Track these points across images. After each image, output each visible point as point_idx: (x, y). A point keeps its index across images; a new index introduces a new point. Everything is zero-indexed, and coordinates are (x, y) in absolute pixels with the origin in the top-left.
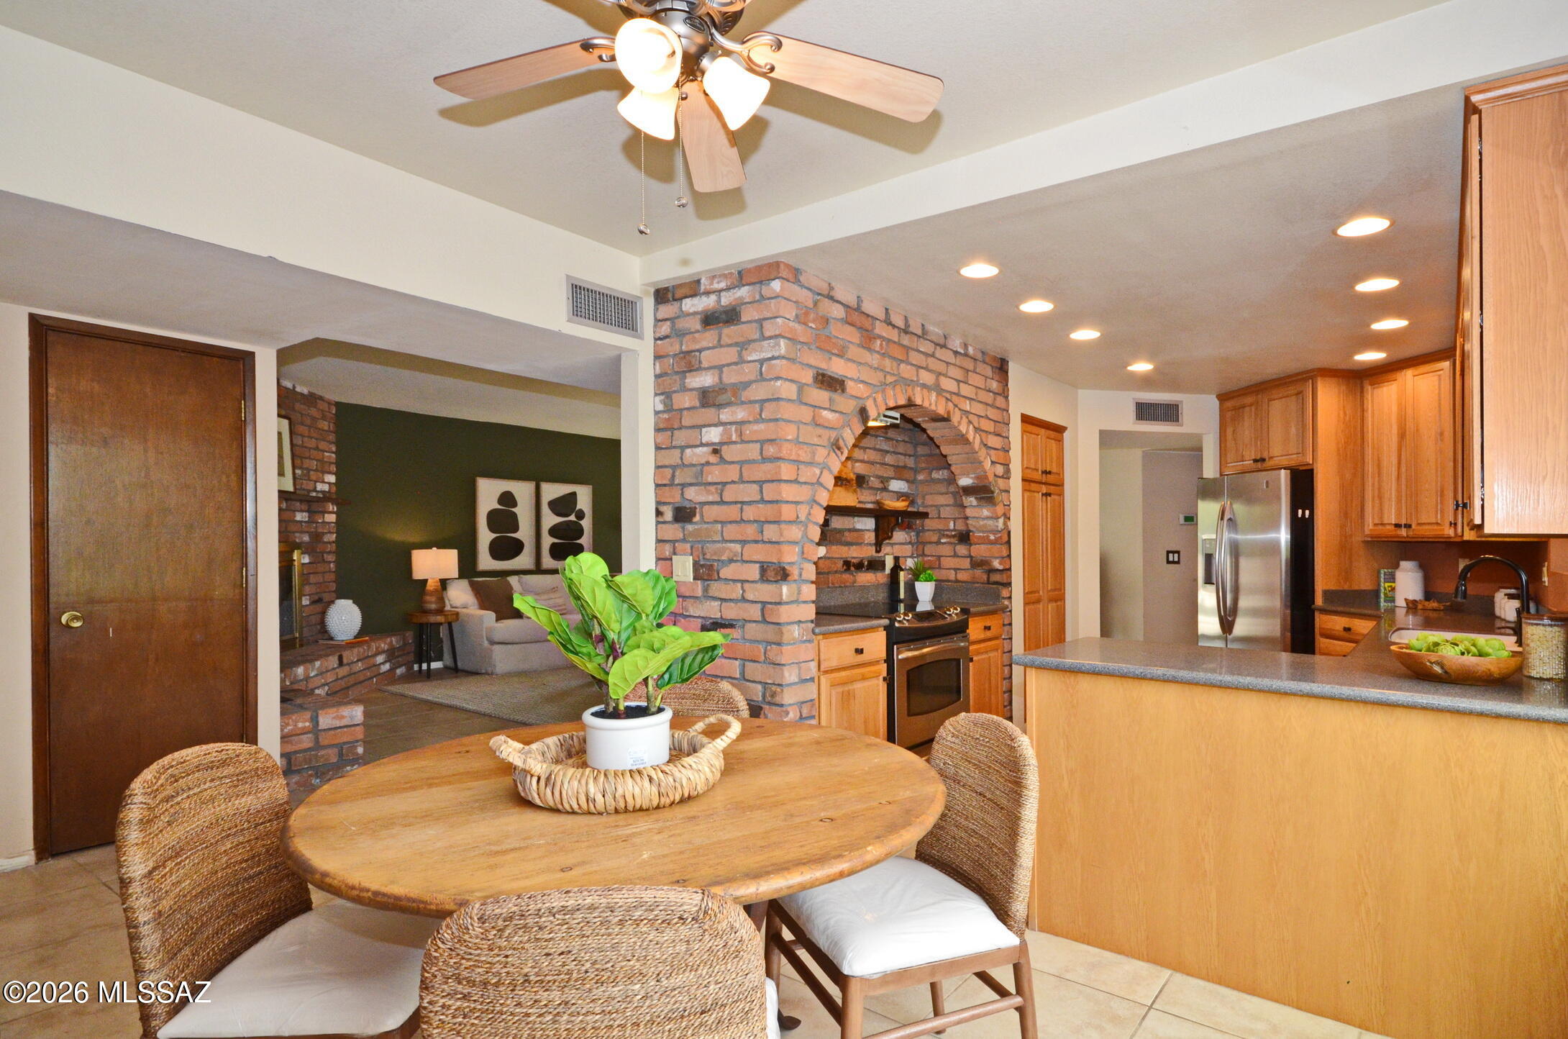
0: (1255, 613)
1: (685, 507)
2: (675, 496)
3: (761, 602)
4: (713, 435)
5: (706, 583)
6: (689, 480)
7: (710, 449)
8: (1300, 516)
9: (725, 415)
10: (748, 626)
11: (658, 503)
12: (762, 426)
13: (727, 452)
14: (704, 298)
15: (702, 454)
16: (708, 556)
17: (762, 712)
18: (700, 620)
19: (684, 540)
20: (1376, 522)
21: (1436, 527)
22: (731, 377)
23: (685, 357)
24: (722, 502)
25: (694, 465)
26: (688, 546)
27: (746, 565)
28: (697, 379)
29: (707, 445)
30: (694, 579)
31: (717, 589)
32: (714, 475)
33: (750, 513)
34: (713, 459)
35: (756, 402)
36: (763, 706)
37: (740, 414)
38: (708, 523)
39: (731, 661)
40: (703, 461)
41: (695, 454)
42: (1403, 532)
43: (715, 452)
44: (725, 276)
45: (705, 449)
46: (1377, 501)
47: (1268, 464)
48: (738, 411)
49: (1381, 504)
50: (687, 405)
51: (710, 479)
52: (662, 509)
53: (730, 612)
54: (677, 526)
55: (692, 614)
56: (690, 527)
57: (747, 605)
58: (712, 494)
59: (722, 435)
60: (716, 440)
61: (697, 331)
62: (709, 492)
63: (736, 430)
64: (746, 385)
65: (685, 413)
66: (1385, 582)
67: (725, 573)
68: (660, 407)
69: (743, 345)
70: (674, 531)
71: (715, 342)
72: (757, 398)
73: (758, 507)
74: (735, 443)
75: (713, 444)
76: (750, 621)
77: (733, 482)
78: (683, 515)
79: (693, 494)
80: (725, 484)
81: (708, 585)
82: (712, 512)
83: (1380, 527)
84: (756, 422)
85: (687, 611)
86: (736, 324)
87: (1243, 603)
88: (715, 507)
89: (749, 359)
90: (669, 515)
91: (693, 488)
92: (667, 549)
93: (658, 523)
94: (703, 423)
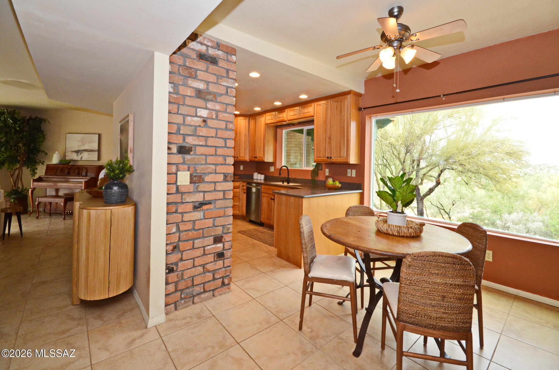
1: (186, 147)
2: (179, 140)
3: (223, 191)
4: (204, 113)
5: (197, 185)
6: (189, 133)
7: (202, 119)
9: (210, 105)
10: (218, 202)
11: (169, 143)
12: (227, 115)
13: (210, 122)
14: (199, 45)
15: (197, 121)
16: (198, 171)
17: (223, 238)
18: (192, 204)
19: (184, 163)
22: (213, 88)
23: (187, 69)
24: (206, 146)
25: (191, 126)
26: (186, 167)
27: (217, 175)
28: (195, 83)
29: (200, 117)
30: (190, 183)
31: (202, 187)
32: (203, 132)
33: (220, 151)
34: (202, 125)
35: (224, 103)
36: (223, 235)
37: (218, 107)
38: (197, 155)
39: (209, 220)
40: (197, 125)
41: (193, 120)
43: (204, 121)
44: (212, 41)
45: (199, 119)
48: (216, 105)
50: (189, 94)
51: (201, 134)
52: (171, 146)
53: (209, 197)
54: (180, 156)
55: (188, 201)
56: (188, 157)
57: (217, 193)
58: (202, 141)
59: (208, 114)
60: (205, 116)
61: (194, 59)
62: (200, 140)
63: (215, 114)
64: (221, 95)
65: (187, 98)
67: (207, 179)
68: (171, 90)
69: (219, 77)
70: (178, 158)
71: (205, 69)
72: (225, 102)
73: (224, 149)
74: (213, 119)
75: (203, 117)
76: (217, 200)
77: (212, 137)
78: (183, 150)
79: (190, 141)
80: (208, 137)
81: (198, 186)
82: (200, 150)
84: (223, 112)
85: (185, 200)
86: (216, 66)
88: (203, 148)
89: (222, 84)
90: (174, 150)
91: (191, 137)
92: (174, 169)
93: (168, 154)
94: (198, 106)
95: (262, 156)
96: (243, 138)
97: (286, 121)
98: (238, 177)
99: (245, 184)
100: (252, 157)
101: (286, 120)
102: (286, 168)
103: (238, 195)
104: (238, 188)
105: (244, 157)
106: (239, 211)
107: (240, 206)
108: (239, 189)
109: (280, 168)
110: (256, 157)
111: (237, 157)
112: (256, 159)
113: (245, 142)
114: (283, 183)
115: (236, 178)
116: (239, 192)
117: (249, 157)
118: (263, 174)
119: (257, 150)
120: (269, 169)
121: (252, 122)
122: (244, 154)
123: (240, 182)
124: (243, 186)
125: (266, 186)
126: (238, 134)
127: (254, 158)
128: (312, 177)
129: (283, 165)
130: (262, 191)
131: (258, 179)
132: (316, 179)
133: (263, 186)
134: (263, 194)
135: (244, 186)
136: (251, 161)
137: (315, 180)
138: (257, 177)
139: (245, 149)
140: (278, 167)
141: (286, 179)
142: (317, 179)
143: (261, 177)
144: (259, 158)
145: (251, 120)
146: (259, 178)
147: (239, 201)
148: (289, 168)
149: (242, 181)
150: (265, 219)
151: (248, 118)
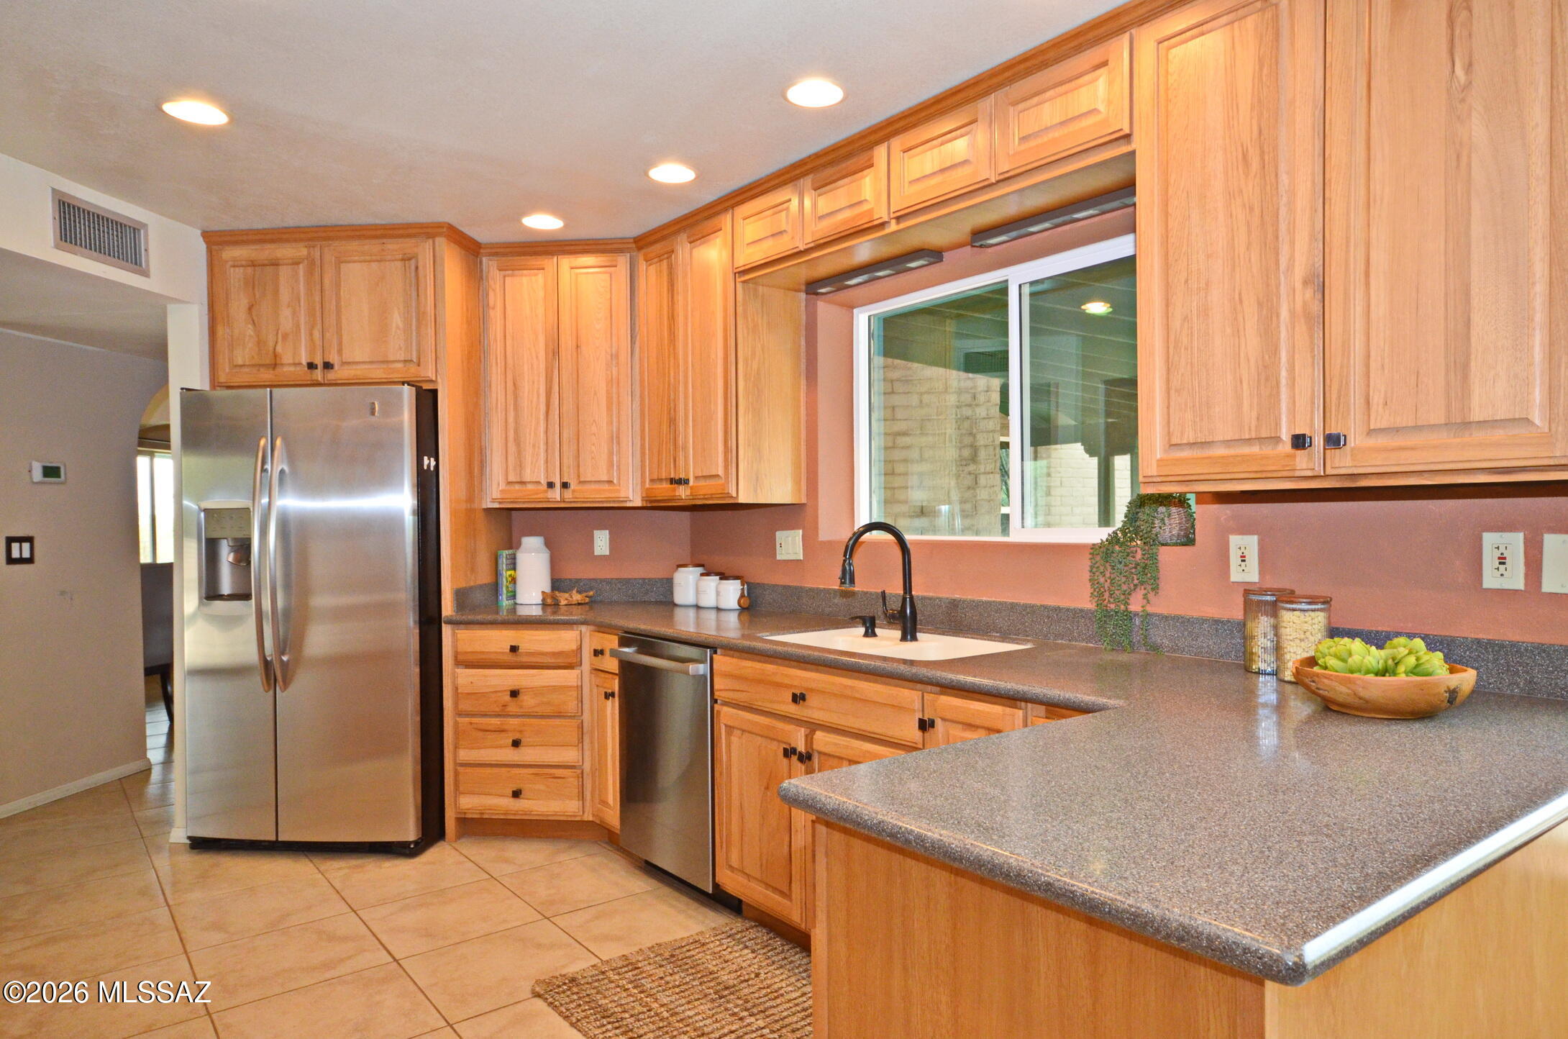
0: (340, 614)
8: (425, 468)
20: (511, 478)
21: (606, 487)
42: (556, 494)
46: (512, 448)
47: (338, 373)
49: (519, 453)
66: (507, 570)
83: (517, 487)
87: (321, 601)
95: (721, 472)
96: (596, 375)
97: (883, 225)
98: (577, 597)
99: (611, 642)
100: (660, 480)
101: (882, 214)
102: (889, 537)
103: (572, 706)
104: (570, 667)
105: (610, 482)
106: (582, 796)
107: (587, 767)
108: (575, 672)
109: (845, 535)
110: (682, 476)
111: (565, 485)
112: (683, 493)
113: (609, 393)
114: (870, 633)
115: (563, 602)
116: (580, 688)
117: (643, 482)
118: (736, 578)
119: (688, 434)
120: (771, 546)
121: (650, 275)
122: (611, 465)
123: (584, 628)
124: (598, 653)
125: (748, 664)
126: (562, 353)
127: (666, 485)
128: (1098, 593)
129: (863, 519)
130: (717, 694)
131: (702, 604)
132: (1132, 608)
133: (723, 662)
134: (727, 714)
135: (607, 653)
136: (654, 506)
137: (1129, 616)
138: (697, 592)
139: (615, 438)
140: (833, 531)
141: (895, 605)
142: (1150, 609)
143: (718, 593)
144: (702, 483)
145: (642, 265)
146: (709, 600)
147: (581, 740)
148: (908, 537)
149: (593, 624)
150: (748, 876)
151: (623, 261)
